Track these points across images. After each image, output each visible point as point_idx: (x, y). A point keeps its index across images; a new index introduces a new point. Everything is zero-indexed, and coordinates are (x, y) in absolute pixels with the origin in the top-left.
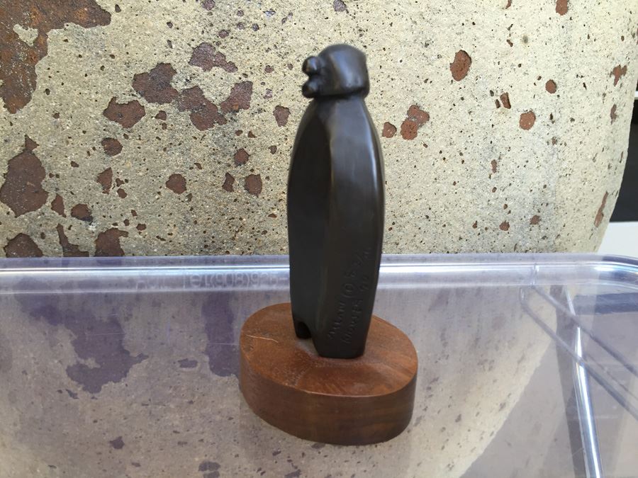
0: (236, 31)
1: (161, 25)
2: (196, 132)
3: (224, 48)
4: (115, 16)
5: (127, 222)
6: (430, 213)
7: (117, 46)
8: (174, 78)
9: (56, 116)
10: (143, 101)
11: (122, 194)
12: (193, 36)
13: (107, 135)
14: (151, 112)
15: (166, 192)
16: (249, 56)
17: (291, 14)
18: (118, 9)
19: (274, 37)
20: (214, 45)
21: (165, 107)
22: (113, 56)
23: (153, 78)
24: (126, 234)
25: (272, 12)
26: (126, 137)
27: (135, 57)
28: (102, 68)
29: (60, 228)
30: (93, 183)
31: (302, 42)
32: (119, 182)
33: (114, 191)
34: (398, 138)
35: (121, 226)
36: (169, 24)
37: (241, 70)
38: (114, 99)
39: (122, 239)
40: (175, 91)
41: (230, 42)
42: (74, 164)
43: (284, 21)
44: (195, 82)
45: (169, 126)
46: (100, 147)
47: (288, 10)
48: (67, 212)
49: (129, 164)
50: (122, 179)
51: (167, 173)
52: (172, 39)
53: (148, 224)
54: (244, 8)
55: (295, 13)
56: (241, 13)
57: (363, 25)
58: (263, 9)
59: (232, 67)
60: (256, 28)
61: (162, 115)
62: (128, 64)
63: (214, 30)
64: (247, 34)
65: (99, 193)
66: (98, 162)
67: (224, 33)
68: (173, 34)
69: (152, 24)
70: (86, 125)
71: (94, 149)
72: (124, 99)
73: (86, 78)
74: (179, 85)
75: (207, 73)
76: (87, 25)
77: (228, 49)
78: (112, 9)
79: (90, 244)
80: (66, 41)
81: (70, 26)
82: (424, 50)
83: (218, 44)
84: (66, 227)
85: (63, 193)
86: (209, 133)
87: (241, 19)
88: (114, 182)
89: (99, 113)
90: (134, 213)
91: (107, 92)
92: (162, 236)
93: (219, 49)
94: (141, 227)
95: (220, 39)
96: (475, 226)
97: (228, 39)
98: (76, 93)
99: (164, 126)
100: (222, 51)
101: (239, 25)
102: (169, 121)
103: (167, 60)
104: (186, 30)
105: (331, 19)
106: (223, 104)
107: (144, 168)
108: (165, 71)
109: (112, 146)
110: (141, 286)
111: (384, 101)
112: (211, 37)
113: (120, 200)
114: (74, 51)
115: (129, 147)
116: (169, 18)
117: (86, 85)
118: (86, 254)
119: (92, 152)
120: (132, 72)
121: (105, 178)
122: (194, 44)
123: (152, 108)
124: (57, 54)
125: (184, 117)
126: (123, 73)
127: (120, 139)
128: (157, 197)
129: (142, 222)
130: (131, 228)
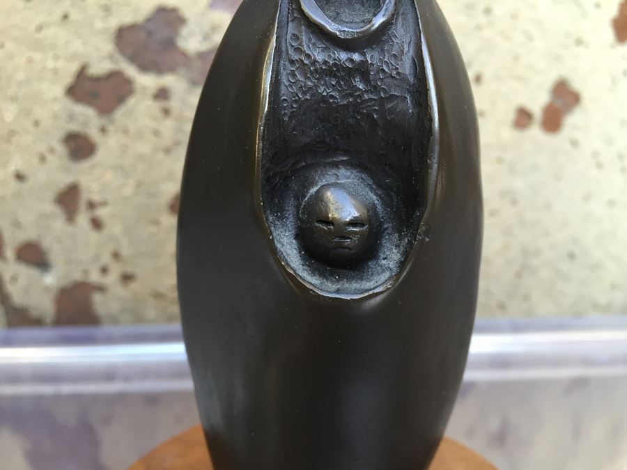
5: (104, 270)
6: (576, 250)
8: (184, 31)
10: (130, 71)
11: (97, 224)
13: (74, 127)
14: (144, 88)
21: (169, 80)
23: (150, 33)
24: (101, 288)
26: (103, 130)
28: (66, 17)
30: (49, 207)
32: (92, 205)
33: (83, 219)
34: (535, 132)
35: (95, 277)
38: (83, 69)
39: (97, 298)
40: (184, 54)
42: (20, 177)
45: (174, 113)
46: (61, 149)
48: (10, 254)
49: (109, 176)
50: (96, 198)
53: (139, 273)
61: (162, 94)
62: (107, 10)
65: (59, 223)
66: (59, 172)
70: (41, 113)
71: (52, 151)
72: (100, 67)
73: (39, 36)
74: (191, 43)
79: (44, 304)
85: (3, 224)
88: (83, 206)
89: (58, 90)
90: (116, 255)
91: (74, 56)
92: (162, 290)
94: (127, 278)
98: (22, 61)
99: (166, 112)
102: (174, 104)
103: (171, 2)
107: (132, 182)
108: (169, 20)
109: (79, 146)
110: (127, 378)
111: (518, 72)
113: (94, 236)
115: (109, 147)
117: (38, 46)
118: (37, 322)
119: (48, 156)
120: (114, 23)
123: (146, 81)
126: (99, 24)
127: (94, 133)
128: (153, 229)
129: (129, 269)
130: (112, 279)
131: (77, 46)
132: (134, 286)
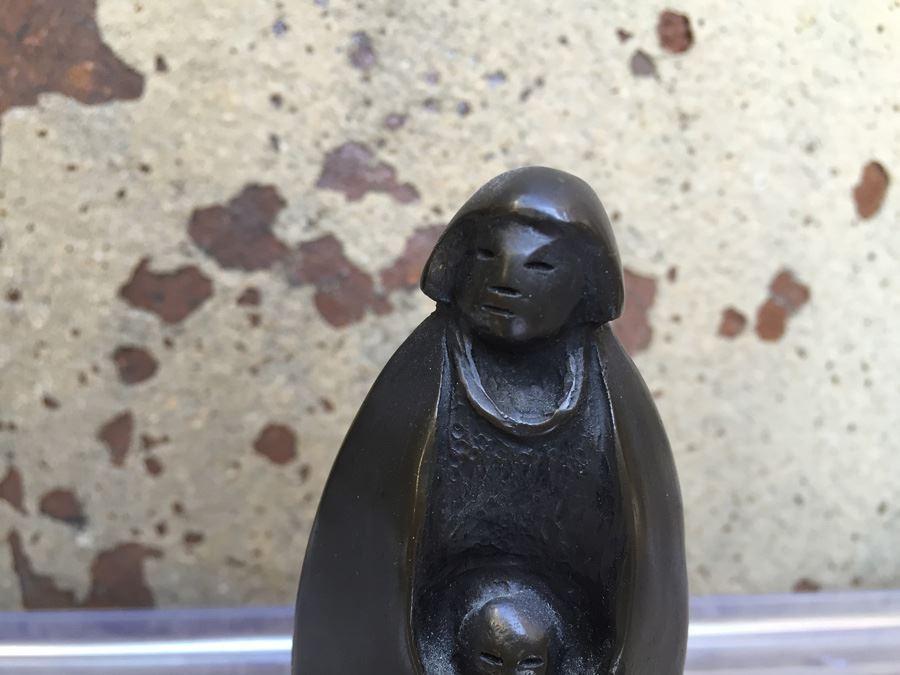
0: (421, 116)
1: (258, 101)
2: (323, 331)
3: (393, 152)
4: (154, 82)
5: (161, 529)
6: (804, 493)
7: (158, 147)
8: (283, 216)
9: (14, 296)
10: (209, 267)
11: (154, 467)
12: (326, 126)
13: (127, 339)
14: (226, 290)
15: (252, 462)
16: (447, 170)
17: (540, 82)
18: (161, 65)
19: (502, 129)
20: (373, 146)
21: (260, 279)
22: (145, 169)
23: (235, 218)
24: (156, 553)
25: (500, 76)
26: (168, 343)
27: (196, 170)
28: (121, 194)
29: (14, 539)
30: (90, 444)
31: (561, 139)
32: (148, 442)
33: (135, 460)
34: (749, 339)
35: (148, 537)
36: (276, 100)
37: (428, 200)
38: (144, 263)
39: (150, 565)
40: (282, 246)
41: (408, 141)
42: (49, 403)
43: (525, 95)
44: (327, 225)
45: (265, 321)
46: (109, 367)
47: (534, 72)
48: (31, 503)
49: (173, 403)
50: (155, 433)
51: (255, 422)
52: (280, 132)
53: (208, 533)
54: (441, 67)
55: (550, 80)
56: (434, 78)
57: (689, 104)
58: (482, 69)
59: (408, 193)
60: (465, 109)
61: (251, 297)
62: (179, 187)
63: (374, 114)
64: (444, 123)
65: (102, 465)
66: (104, 397)
67: (395, 122)
68: (283, 122)
69: (235, 99)
70: (80, 319)
71: (96, 369)
72: (167, 261)
73: (84, 218)
74: (291, 230)
75: (355, 207)
76: (90, 98)
77: (404, 157)
78: (147, 66)
79: (76, 575)
80: (42, 134)
81: (52, 102)
82: (807, 160)
83: (381, 143)
84: (26, 536)
85: (23, 465)
86: (353, 334)
87: (433, 91)
88: (136, 443)
89: (110, 291)
90: (178, 509)
91: (131, 247)
92: (239, 556)
93: (384, 155)
94: (192, 539)
95: (386, 134)
96: (882, 509)
97: (402, 133)
98: (60, 250)
99: (255, 320)
100: (390, 159)
101: (429, 103)
102: (266, 309)
103: (266, 178)
104: (312, 112)
105: (625, 93)
106: (387, 274)
107: (204, 411)
108: (262, 201)
109: (134, 365)
111: (725, 263)
112: (367, 127)
113: (150, 482)
114: (58, 157)
115: (174, 366)
116: (278, 87)
117: (82, 231)
118: (64, 599)
119: (91, 376)
120: (188, 204)
121: (117, 434)
122: (328, 145)
123: (230, 281)
124: (22, 162)
125: (300, 301)
126: (167, 206)
127: (155, 348)
128: (231, 473)
129: (195, 528)
130: (171, 541)
131: (136, 233)
132: (201, 549)
